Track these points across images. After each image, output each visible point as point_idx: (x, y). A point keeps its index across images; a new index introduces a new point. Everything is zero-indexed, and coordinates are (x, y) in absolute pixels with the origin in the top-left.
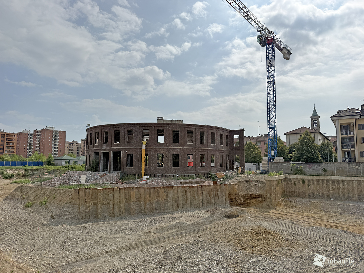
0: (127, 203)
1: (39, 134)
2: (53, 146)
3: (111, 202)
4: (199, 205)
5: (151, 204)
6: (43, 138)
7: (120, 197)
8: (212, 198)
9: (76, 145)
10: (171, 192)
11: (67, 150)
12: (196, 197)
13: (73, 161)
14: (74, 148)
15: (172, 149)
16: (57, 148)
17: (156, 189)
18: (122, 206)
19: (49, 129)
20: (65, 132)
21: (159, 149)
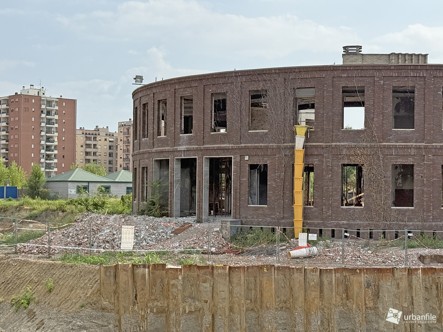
0: (252, 314)
1: (4, 109)
2: (43, 142)
5: (326, 321)
6: (17, 119)
7: (231, 292)
9: (106, 140)
10: (387, 285)
11: (82, 153)
13: (99, 185)
14: (99, 147)
15: (389, 148)
16: (53, 148)
17: (338, 275)
18: (237, 321)
19: (30, 94)
20: (74, 102)
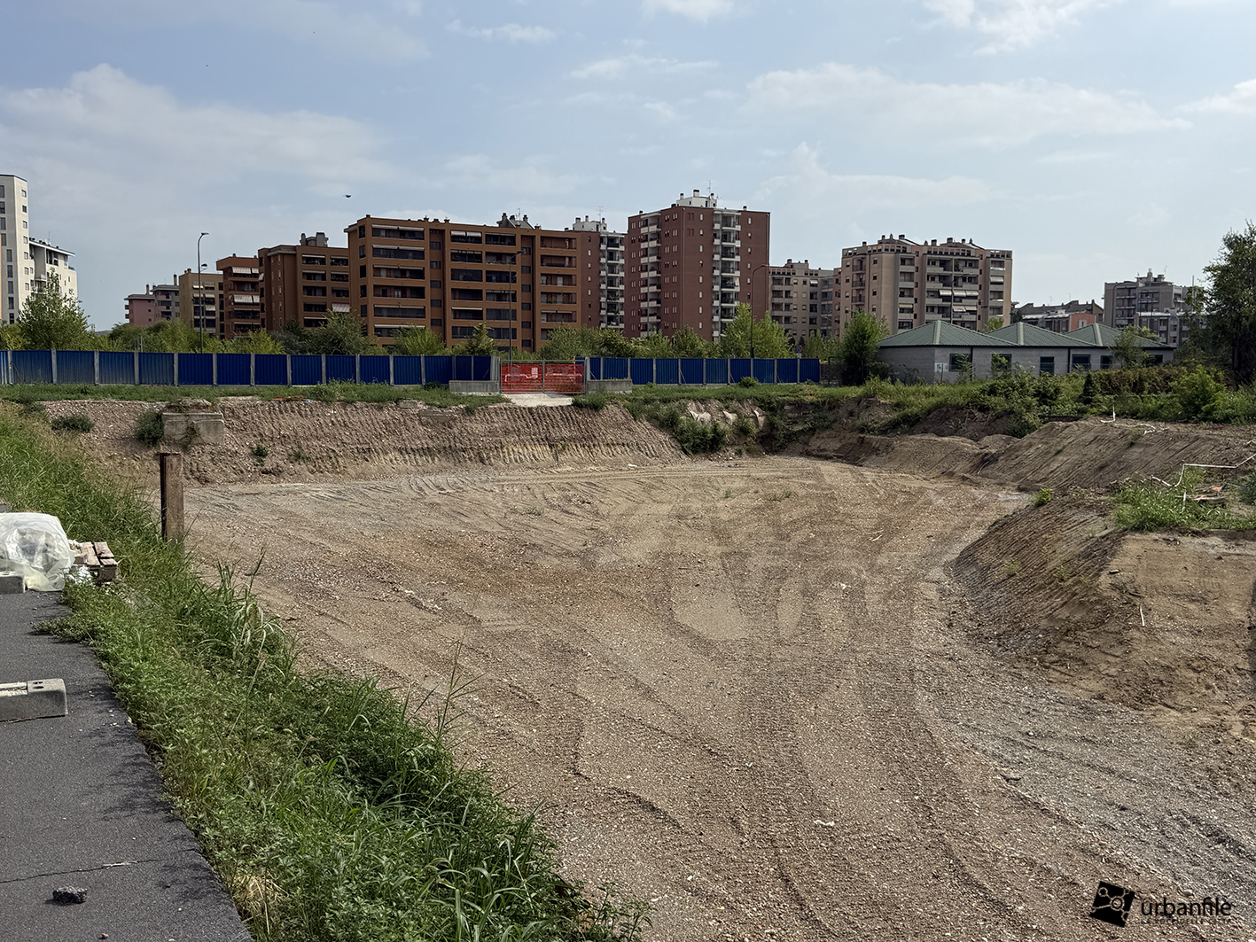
1: (653, 234)
2: (716, 288)
6: (675, 249)
9: (805, 283)
14: (795, 295)
16: (732, 296)
20: (766, 216)
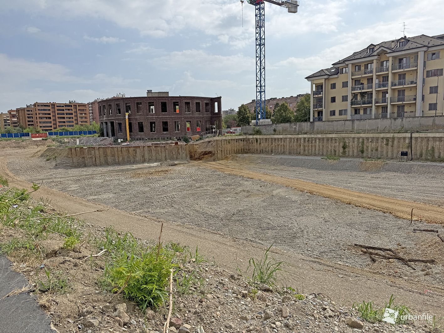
3: (93, 156)
4: (162, 159)
5: (123, 159)
7: (99, 153)
8: (174, 154)
10: (138, 150)
12: (160, 154)
17: (126, 148)
18: (101, 159)
21: (139, 118)
